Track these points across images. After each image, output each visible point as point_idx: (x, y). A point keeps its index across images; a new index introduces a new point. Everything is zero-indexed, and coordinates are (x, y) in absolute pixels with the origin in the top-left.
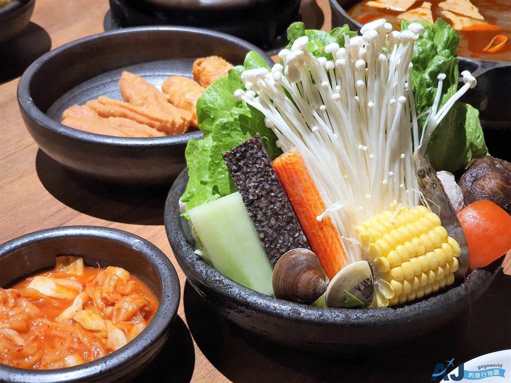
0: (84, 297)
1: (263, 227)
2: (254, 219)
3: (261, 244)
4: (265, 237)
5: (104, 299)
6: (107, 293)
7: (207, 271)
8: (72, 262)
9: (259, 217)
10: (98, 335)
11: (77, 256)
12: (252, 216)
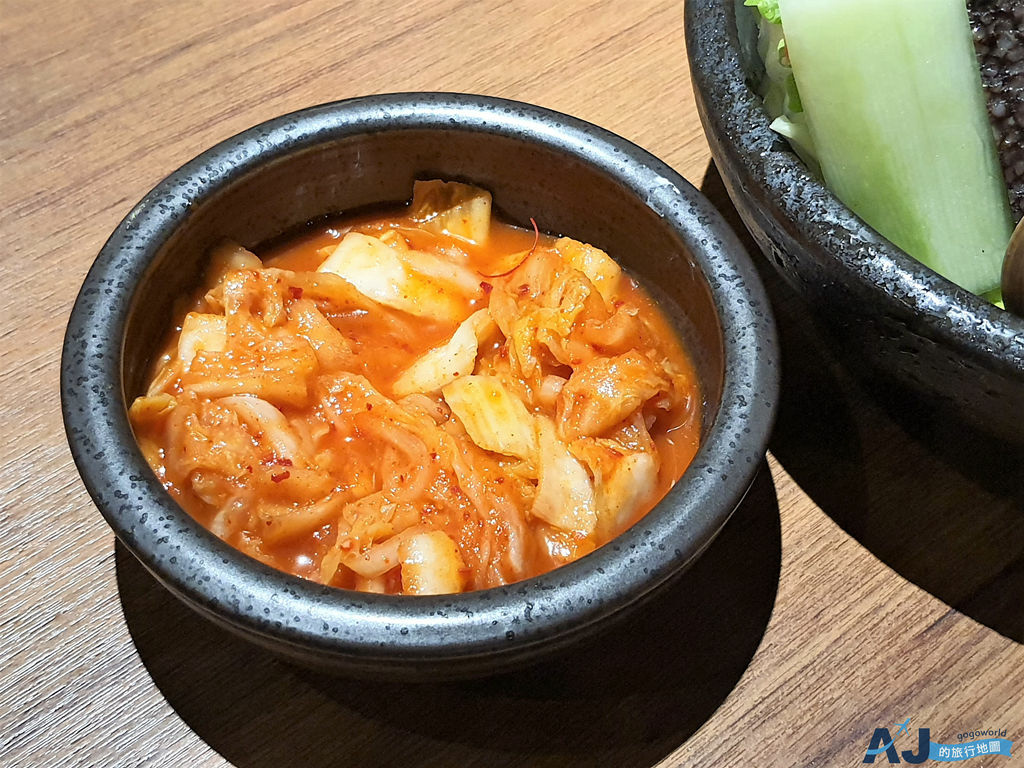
0: (481, 329)
1: (1008, 80)
2: (985, 50)
3: (991, 133)
4: (1009, 113)
5: (542, 351)
6: (551, 332)
7: (800, 190)
8: (458, 202)
9: (1003, 48)
10: (511, 471)
11: (476, 186)
12: (980, 41)
